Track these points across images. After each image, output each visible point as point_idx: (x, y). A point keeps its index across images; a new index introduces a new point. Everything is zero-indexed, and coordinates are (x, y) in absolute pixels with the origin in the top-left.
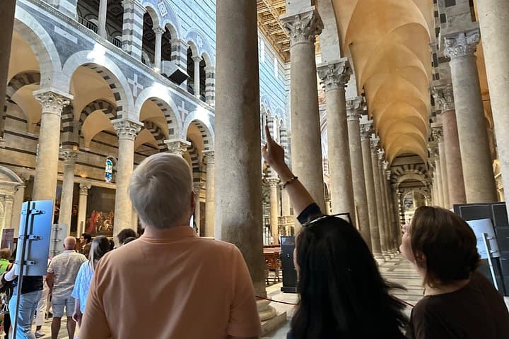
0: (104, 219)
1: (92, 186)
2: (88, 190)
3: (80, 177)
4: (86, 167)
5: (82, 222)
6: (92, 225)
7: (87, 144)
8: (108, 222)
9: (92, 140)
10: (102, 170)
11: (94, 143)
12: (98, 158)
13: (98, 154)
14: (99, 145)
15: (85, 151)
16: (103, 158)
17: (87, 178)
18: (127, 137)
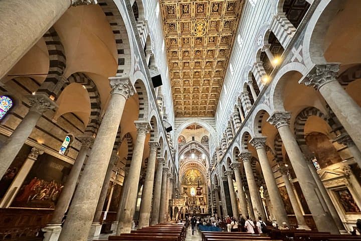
0: (43, 188)
1: (45, 153)
2: (39, 156)
3: (36, 141)
4: (46, 135)
5: (16, 188)
6: (26, 193)
7: (57, 117)
8: (45, 192)
9: (61, 116)
10: (60, 142)
11: (62, 119)
12: (61, 132)
13: (62, 129)
14: (66, 122)
15: (51, 122)
16: (65, 133)
17: (43, 144)
18: (122, 93)
